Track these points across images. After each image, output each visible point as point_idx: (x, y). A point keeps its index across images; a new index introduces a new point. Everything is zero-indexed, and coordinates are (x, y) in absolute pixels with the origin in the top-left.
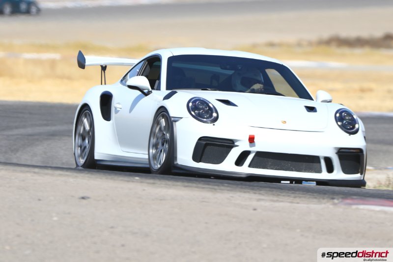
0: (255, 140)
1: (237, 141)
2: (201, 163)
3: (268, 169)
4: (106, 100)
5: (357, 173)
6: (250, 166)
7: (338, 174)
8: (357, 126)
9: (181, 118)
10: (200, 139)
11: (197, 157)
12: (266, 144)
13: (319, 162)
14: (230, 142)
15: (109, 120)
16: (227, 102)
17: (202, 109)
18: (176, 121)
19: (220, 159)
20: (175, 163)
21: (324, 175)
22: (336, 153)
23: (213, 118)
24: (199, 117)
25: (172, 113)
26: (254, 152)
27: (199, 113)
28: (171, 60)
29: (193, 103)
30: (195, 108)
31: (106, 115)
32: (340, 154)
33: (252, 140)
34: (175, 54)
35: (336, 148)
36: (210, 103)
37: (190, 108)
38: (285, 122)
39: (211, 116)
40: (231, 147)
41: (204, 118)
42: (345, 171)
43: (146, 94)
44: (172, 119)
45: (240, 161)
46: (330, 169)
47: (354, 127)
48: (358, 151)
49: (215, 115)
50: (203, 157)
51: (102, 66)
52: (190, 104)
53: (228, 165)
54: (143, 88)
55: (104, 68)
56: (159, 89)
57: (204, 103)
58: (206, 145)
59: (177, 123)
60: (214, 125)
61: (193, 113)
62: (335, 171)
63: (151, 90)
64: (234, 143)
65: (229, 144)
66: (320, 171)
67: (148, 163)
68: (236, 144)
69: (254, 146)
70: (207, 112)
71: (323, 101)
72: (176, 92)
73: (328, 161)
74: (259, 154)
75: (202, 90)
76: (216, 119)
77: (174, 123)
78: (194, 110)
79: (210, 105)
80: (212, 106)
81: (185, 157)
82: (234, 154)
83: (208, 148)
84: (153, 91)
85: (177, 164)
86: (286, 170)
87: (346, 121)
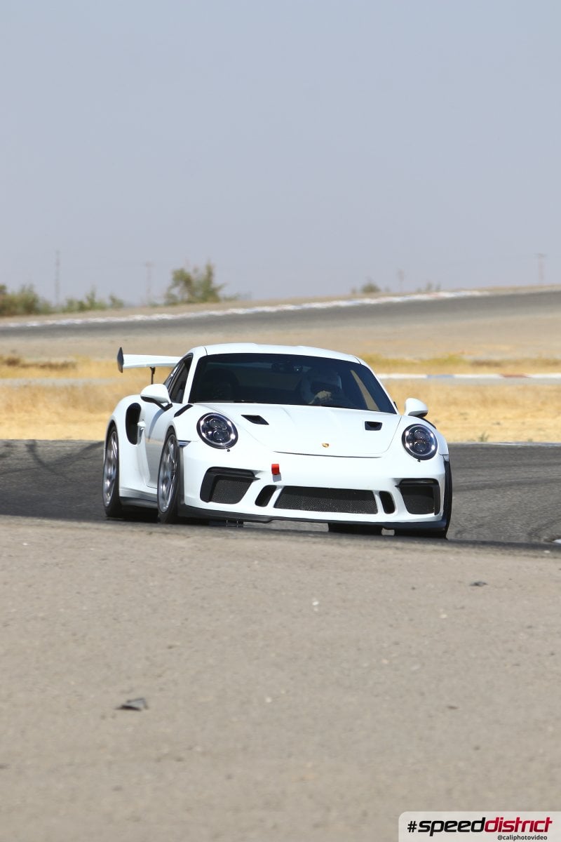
1: (257, 472)
2: (211, 503)
6: (275, 506)
7: (402, 515)
8: (433, 448)
9: (189, 442)
10: (210, 470)
11: (207, 494)
12: (297, 475)
14: (250, 474)
16: (256, 420)
18: (182, 446)
19: (236, 498)
20: (182, 503)
25: (180, 436)
26: (281, 487)
29: (205, 420)
33: (276, 470)
34: (210, 353)
35: (395, 479)
36: (228, 420)
38: (328, 445)
41: (220, 442)
42: (412, 510)
44: (179, 443)
45: (262, 500)
46: (389, 508)
49: (233, 437)
52: (202, 423)
53: (246, 505)
55: (153, 370)
56: (180, 402)
58: (217, 479)
59: (185, 449)
60: (229, 451)
61: (204, 435)
63: (170, 402)
64: (254, 476)
65: (247, 477)
66: (374, 511)
68: (256, 476)
71: (411, 414)
72: (191, 406)
73: (386, 497)
74: (288, 490)
78: (205, 430)
79: (229, 423)
81: (192, 496)
82: (254, 490)
83: (221, 482)
84: (174, 404)
86: (326, 511)
87: (418, 442)
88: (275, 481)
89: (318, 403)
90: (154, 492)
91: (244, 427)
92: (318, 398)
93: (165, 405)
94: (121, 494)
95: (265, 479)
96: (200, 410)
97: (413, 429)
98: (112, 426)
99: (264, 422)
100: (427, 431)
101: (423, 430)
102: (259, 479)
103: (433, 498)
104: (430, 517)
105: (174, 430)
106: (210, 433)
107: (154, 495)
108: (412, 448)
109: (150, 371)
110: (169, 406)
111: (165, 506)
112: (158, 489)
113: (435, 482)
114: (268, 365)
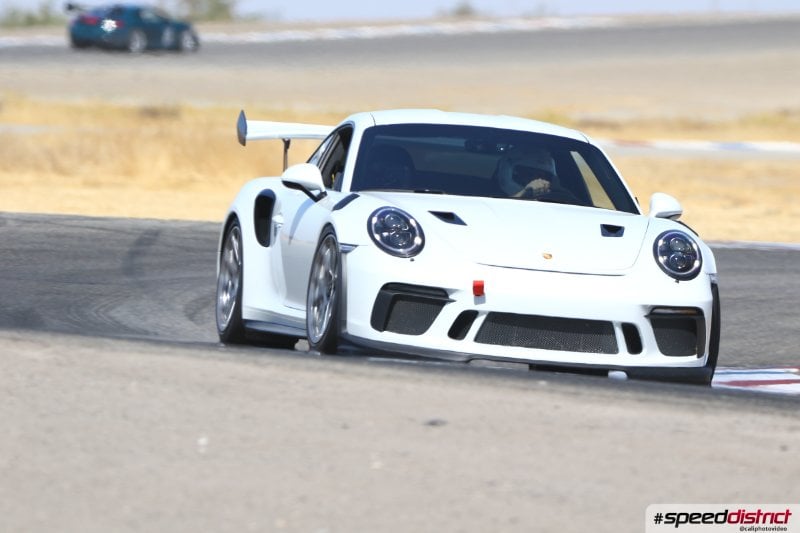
0: (485, 291)
1: (453, 291)
3: (511, 345)
4: (265, 205)
5: (691, 354)
6: (477, 339)
7: (652, 356)
8: (697, 264)
9: (356, 246)
10: (386, 287)
13: (613, 333)
14: (440, 293)
15: (267, 246)
16: (448, 217)
17: (396, 228)
18: (346, 252)
20: (343, 331)
21: (623, 358)
22: (646, 316)
23: (414, 246)
24: (388, 246)
26: (484, 313)
27: (388, 237)
28: (371, 133)
29: (379, 217)
30: (383, 227)
31: (264, 234)
32: (653, 317)
33: (479, 290)
35: (645, 307)
36: (412, 218)
37: (373, 228)
38: (551, 256)
39: (411, 243)
40: (442, 304)
41: (399, 247)
42: (666, 350)
43: (316, 199)
46: (635, 346)
47: (690, 266)
48: (694, 312)
49: (418, 241)
50: (391, 321)
51: (284, 140)
52: (375, 220)
54: (311, 187)
55: (287, 144)
56: (338, 189)
57: (401, 217)
58: (396, 299)
59: (349, 255)
60: (412, 260)
61: (377, 237)
62: (644, 351)
63: (324, 189)
64: (446, 296)
65: (437, 298)
66: (613, 350)
67: (305, 327)
68: (451, 297)
69: (483, 301)
70: (405, 236)
72: (357, 196)
75: (416, 192)
76: (420, 248)
77: (343, 255)
78: (379, 230)
79: (412, 222)
80: (414, 225)
83: (400, 304)
85: (347, 333)
88: (476, 303)
89: (530, 196)
90: (302, 315)
91: (433, 228)
92: (531, 189)
93: (316, 193)
94: (246, 315)
95: (463, 301)
96: (372, 202)
97: (668, 237)
98: (233, 219)
99: (460, 222)
100: (687, 241)
101: (683, 239)
102: (453, 301)
103: (696, 333)
104: (690, 361)
105: (333, 229)
106: (385, 234)
107: (301, 319)
108: (667, 263)
109: (282, 145)
110: (322, 195)
111: (318, 334)
112: (307, 311)
113: (698, 312)
114: (460, 142)
